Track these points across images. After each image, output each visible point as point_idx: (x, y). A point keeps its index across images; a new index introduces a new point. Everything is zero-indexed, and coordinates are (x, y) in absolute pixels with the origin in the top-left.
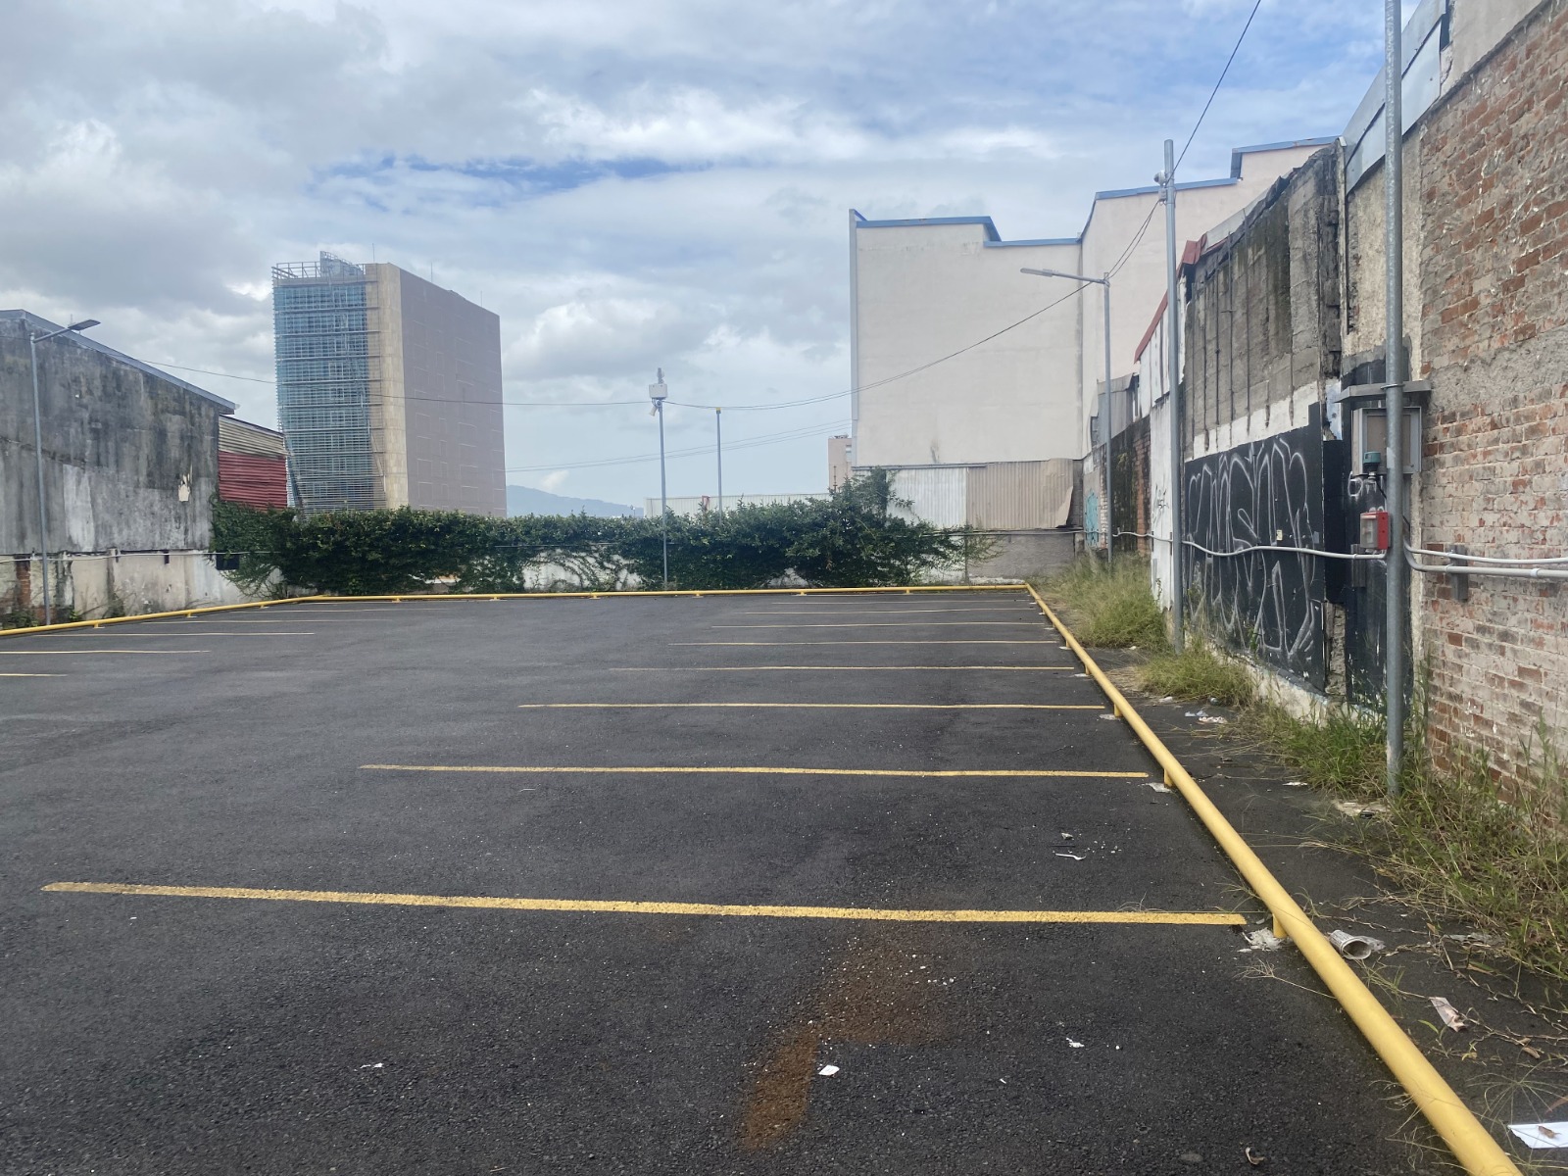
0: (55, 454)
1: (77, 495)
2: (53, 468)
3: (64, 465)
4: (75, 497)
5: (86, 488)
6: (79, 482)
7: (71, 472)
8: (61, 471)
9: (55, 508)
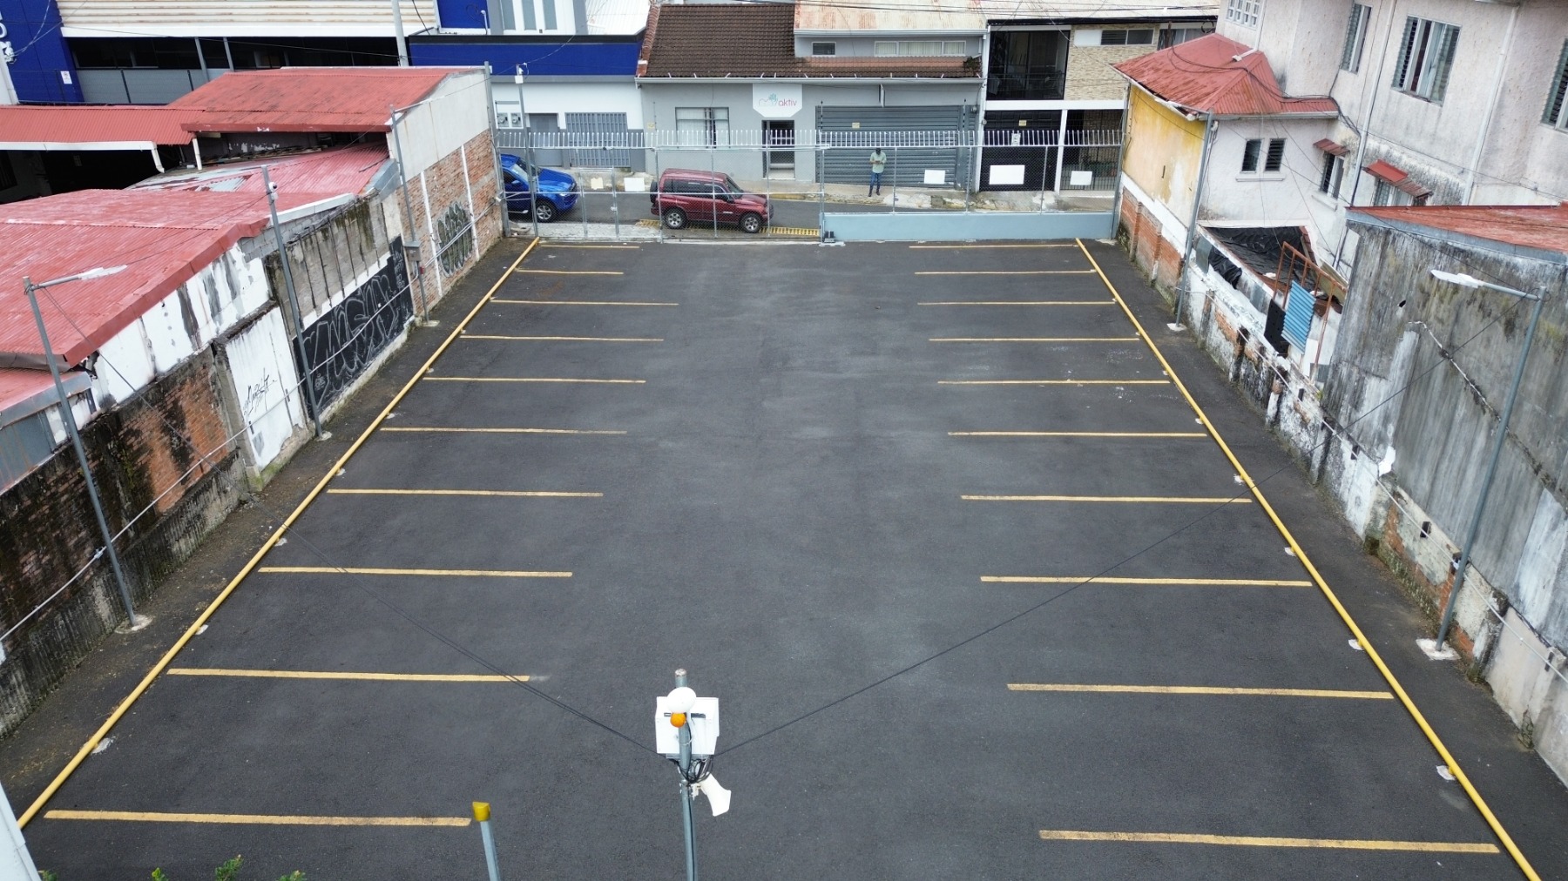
0: (1540, 467)
1: (1546, 540)
2: (1531, 485)
3: (1545, 490)
4: (1542, 539)
5: (1560, 540)
6: (1554, 527)
7: (1549, 504)
8: (1540, 494)
9: (1516, 536)
